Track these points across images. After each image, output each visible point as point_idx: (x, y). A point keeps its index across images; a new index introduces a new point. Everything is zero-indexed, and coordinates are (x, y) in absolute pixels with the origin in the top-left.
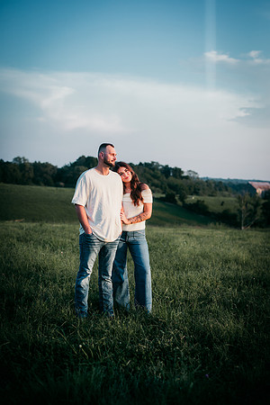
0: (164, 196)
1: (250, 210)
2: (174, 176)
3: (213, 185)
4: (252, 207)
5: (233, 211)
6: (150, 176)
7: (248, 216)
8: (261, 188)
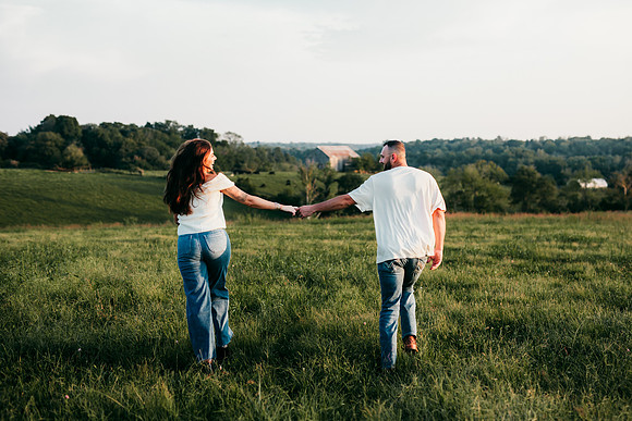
1: (320, 190)
3: (266, 153)
4: (322, 185)
5: (294, 192)
7: (316, 199)
8: (336, 155)
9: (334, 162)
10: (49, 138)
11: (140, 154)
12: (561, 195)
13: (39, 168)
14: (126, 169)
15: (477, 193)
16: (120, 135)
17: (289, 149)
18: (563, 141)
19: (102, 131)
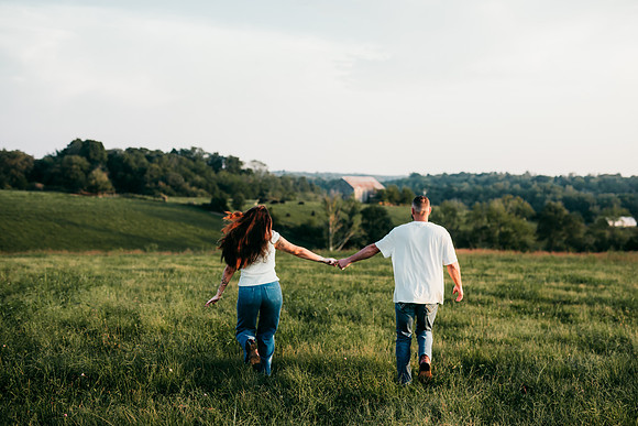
0: (208, 201)
1: (344, 221)
2: (229, 169)
3: (291, 182)
4: (345, 216)
5: (318, 223)
6: (188, 171)
7: (339, 230)
8: (361, 186)
9: (359, 194)
10: (74, 161)
11: (165, 180)
12: (588, 233)
13: (62, 191)
14: (149, 194)
15: (502, 229)
16: (145, 160)
17: (314, 178)
18: (593, 178)
19: (127, 156)
